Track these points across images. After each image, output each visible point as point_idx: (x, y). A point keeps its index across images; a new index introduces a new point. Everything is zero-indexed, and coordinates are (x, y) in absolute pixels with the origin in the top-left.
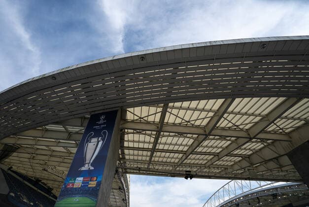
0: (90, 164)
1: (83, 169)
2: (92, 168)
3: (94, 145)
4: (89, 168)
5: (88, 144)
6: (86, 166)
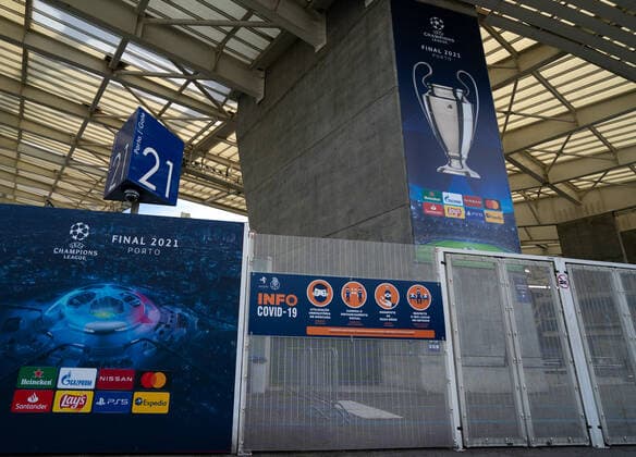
0: (463, 162)
1: (448, 170)
2: (474, 175)
3: (450, 107)
4: (467, 173)
5: (427, 97)
6: (455, 163)
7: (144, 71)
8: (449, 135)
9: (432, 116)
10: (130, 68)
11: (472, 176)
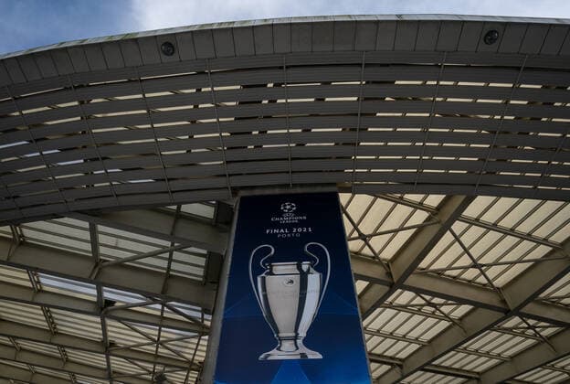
0: (299, 342)
1: (275, 355)
2: (314, 355)
3: (292, 282)
4: (303, 355)
5: (264, 279)
6: (287, 346)
7: (128, 303)
8: (283, 314)
9: (265, 297)
10: (117, 304)
11: (310, 357)
